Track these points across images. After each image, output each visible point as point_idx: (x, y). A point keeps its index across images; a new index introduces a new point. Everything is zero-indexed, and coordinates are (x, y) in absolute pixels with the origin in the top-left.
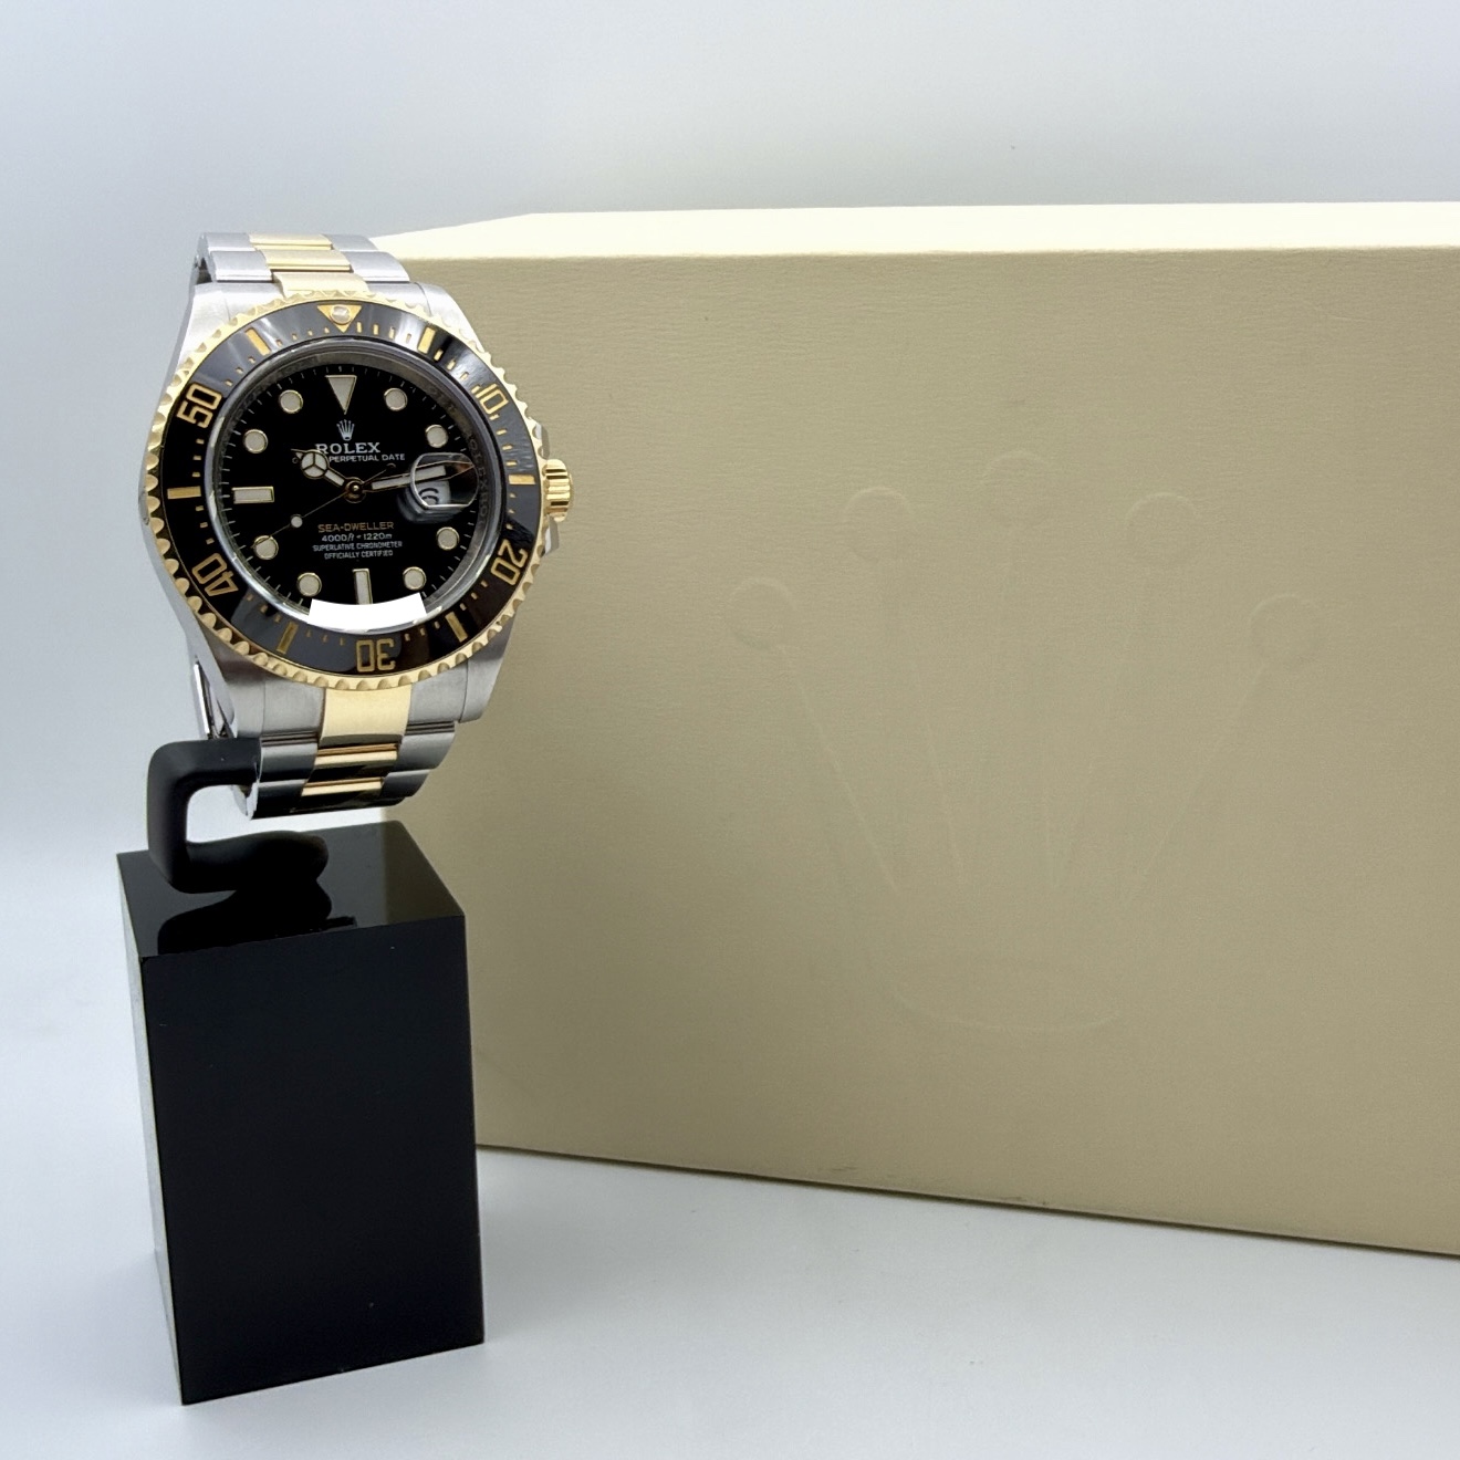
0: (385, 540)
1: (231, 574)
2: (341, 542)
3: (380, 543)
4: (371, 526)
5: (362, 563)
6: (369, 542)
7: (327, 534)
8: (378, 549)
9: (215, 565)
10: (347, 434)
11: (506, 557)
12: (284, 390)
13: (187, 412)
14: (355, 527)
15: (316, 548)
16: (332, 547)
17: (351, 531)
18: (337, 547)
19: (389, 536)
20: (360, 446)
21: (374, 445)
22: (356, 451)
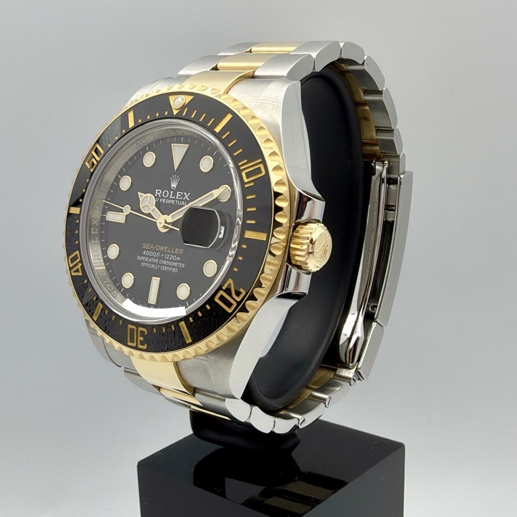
0: (176, 261)
1: (81, 264)
2: (152, 257)
3: (173, 263)
4: (171, 250)
5: (157, 274)
7: (147, 250)
9: (76, 257)
10: (174, 185)
11: (228, 291)
13: (89, 162)
14: (162, 248)
15: (138, 258)
17: (159, 251)
18: (149, 260)
19: (179, 258)
20: (179, 194)
21: (187, 194)
22: (176, 197)
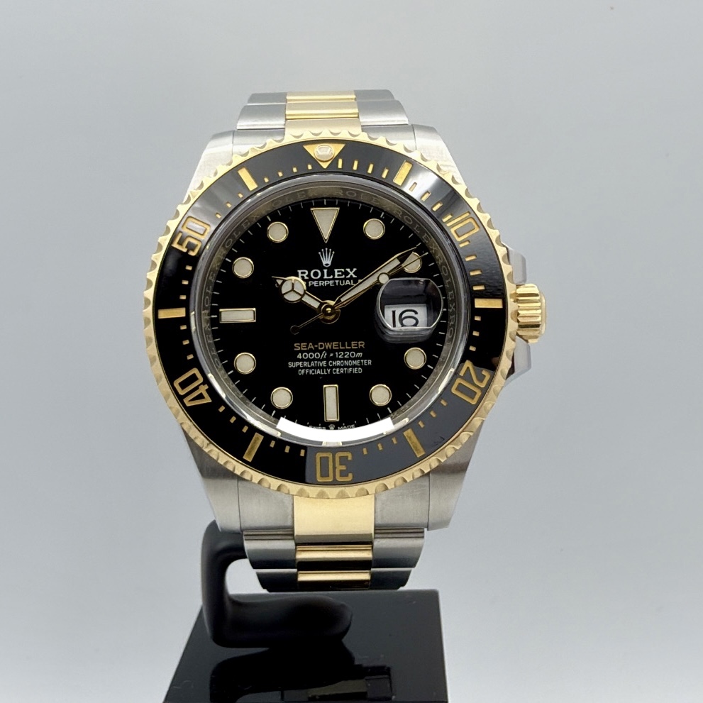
0: (356, 359)
1: (206, 387)
2: (314, 359)
3: (352, 361)
4: (343, 345)
5: (331, 379)
6: (340, 359)
7: (302, 352)
8: (348, 367)
9: (194, 378)
10: (327, 261)
11: (467, 377)
12: (272, 221)
13: (180, 243)
14: (328, 345)
15: (291, 365)
16: (306, 364)
17: (325, 349)
18: (310, 364)
19: (360, 354)
20: (338, 272)
21: (351, 270)
22: (334, 276)
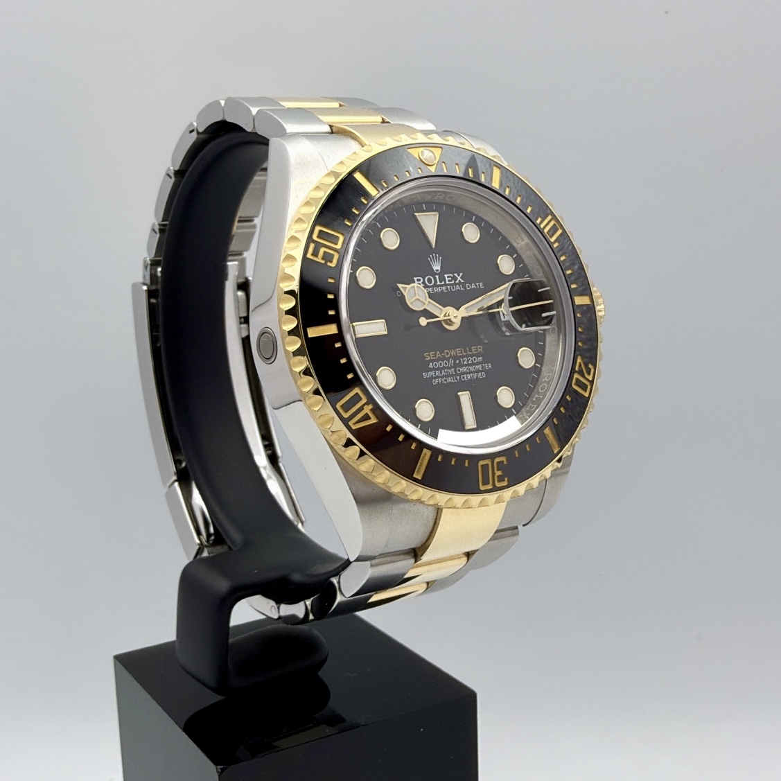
0: (478, 364)
1: (370, 407)
2: (444, 368)
3: (475, 367)
4: (465, 351)
5: (464, 386)
6: (465, 366)
7: (432, 361)
8: (473, 372)
9: (357, 398)
10: (437, 267)
11: (580, 371)
12: (383, 228)
13: (315, 254)
14: (453, 353)
15: (425, 375)
16: (438, 373)
17: (451, 357)
18: (441, 373)
19: (481, 359)
20: (448, 277)
21: (459, 275)
22: (445, 282)
